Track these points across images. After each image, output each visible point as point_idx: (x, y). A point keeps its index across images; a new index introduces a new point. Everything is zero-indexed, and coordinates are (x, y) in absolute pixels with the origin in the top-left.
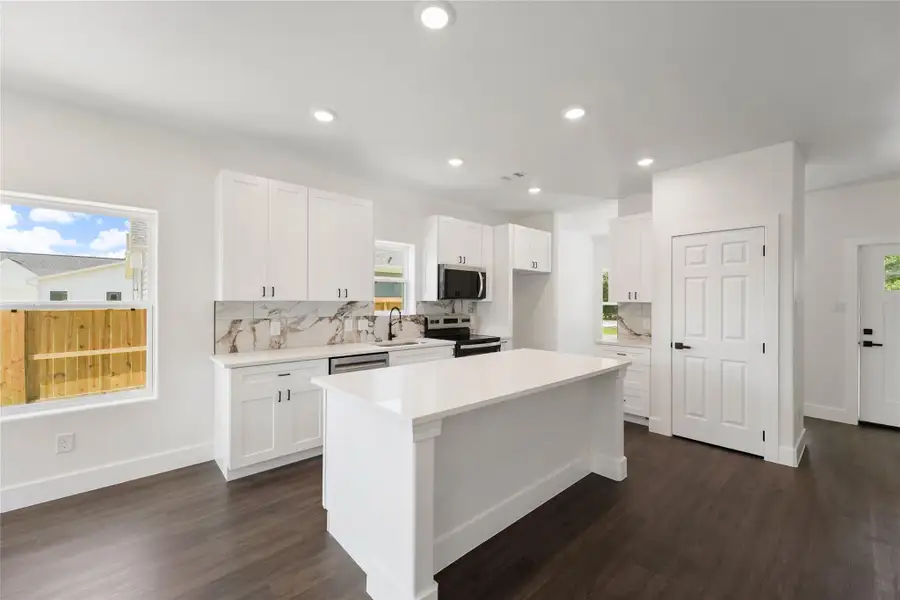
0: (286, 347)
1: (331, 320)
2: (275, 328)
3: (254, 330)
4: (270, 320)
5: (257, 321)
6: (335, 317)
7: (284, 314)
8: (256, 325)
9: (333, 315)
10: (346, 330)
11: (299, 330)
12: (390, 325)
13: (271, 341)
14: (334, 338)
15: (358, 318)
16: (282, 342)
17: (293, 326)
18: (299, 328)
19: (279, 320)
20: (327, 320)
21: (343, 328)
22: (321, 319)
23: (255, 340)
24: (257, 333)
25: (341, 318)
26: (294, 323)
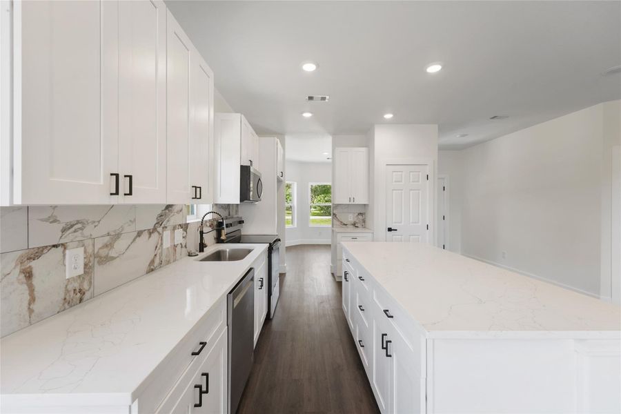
0: (93, 297)
1: (150, 233)
2: (74, 261)
3: (29, 275)
4: (64, 246)
5: (37, 253)
6: (155, 229)
7: (88, 230)
8: (33, 264)
9: (151, 227)
10: (164, 247)
11: (113, 258)
12: (202, 233)
13: (67, 291)
14: (153, 262)
15: (174, 228)
16: (86, 286)
17: (103, 252)
18: (112, 253)
19: (81, 244)
20: (146, 235)
21: (162, 244)
22: (139, 234)
23: (32, 299)
24: (35, 281)
25: (160, 229)
26: (106, 246)
